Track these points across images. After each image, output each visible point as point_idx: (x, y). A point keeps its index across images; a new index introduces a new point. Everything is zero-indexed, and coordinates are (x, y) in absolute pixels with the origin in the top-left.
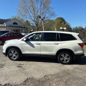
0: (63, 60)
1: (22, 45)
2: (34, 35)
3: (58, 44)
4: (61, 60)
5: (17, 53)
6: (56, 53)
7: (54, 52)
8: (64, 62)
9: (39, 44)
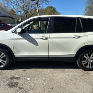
0: (86, 65)
1: (14, 41)
2: (31, 23)
3: (79, 37)
4: (83, 64)
5: (5, 56)
6: (75, 53)
7: (72, 52)
8: (88, 67)
9: (47, 38)
